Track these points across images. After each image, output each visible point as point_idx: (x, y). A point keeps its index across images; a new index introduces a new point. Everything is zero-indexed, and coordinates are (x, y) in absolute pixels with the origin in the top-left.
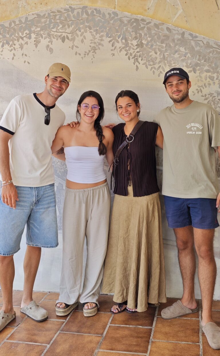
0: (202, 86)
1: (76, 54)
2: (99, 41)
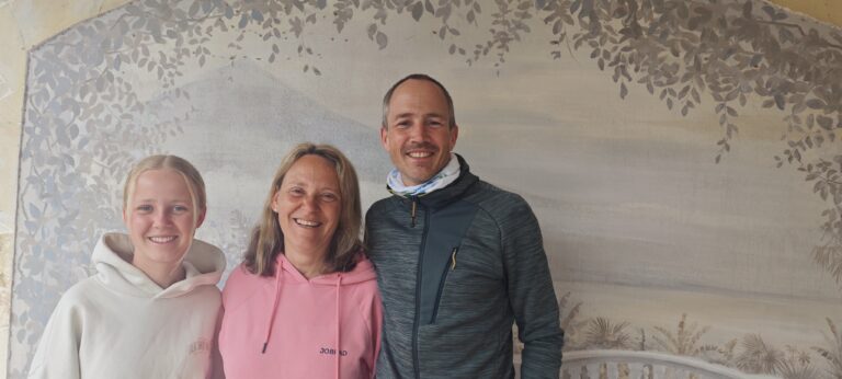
0: (800, 143)
1: (452, 50)
2: (518, 19)
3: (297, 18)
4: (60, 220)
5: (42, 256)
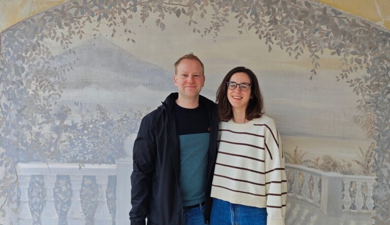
1: (194, 31)
2: (223, 16)
3: (124, 17)
4: (18, 110)
5: (10, 127)
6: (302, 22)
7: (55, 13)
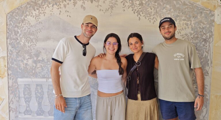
0: (181, 30)
1: (100, 10)
2: (115, 2)
3: (65, 4)
4: (16, 53)
5: (13, 61)
6: (157, 4)
7: (32, 3)
